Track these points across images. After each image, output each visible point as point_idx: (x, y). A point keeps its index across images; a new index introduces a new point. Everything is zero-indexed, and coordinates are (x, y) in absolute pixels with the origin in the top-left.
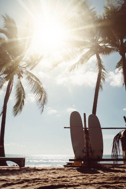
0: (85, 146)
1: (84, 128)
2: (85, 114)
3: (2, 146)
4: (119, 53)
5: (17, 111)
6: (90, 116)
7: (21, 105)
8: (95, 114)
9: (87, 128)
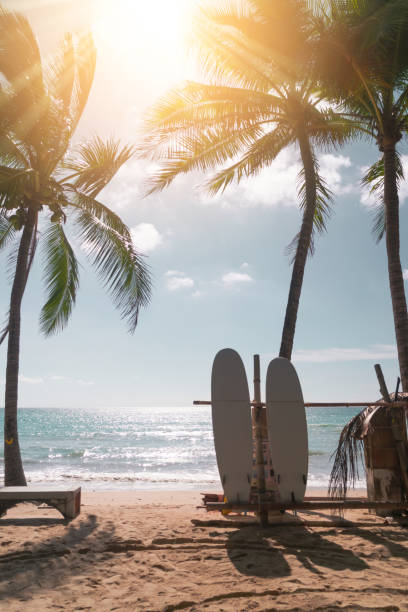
0: (254, 456)
1: (253, 405)
2: (257, 358)
3: (12, 440)
4: (375, 140)
5: (53, 317)
6: (273, 365)
7: (67, 301)
8: (290, 358)
9: (263, 405)
